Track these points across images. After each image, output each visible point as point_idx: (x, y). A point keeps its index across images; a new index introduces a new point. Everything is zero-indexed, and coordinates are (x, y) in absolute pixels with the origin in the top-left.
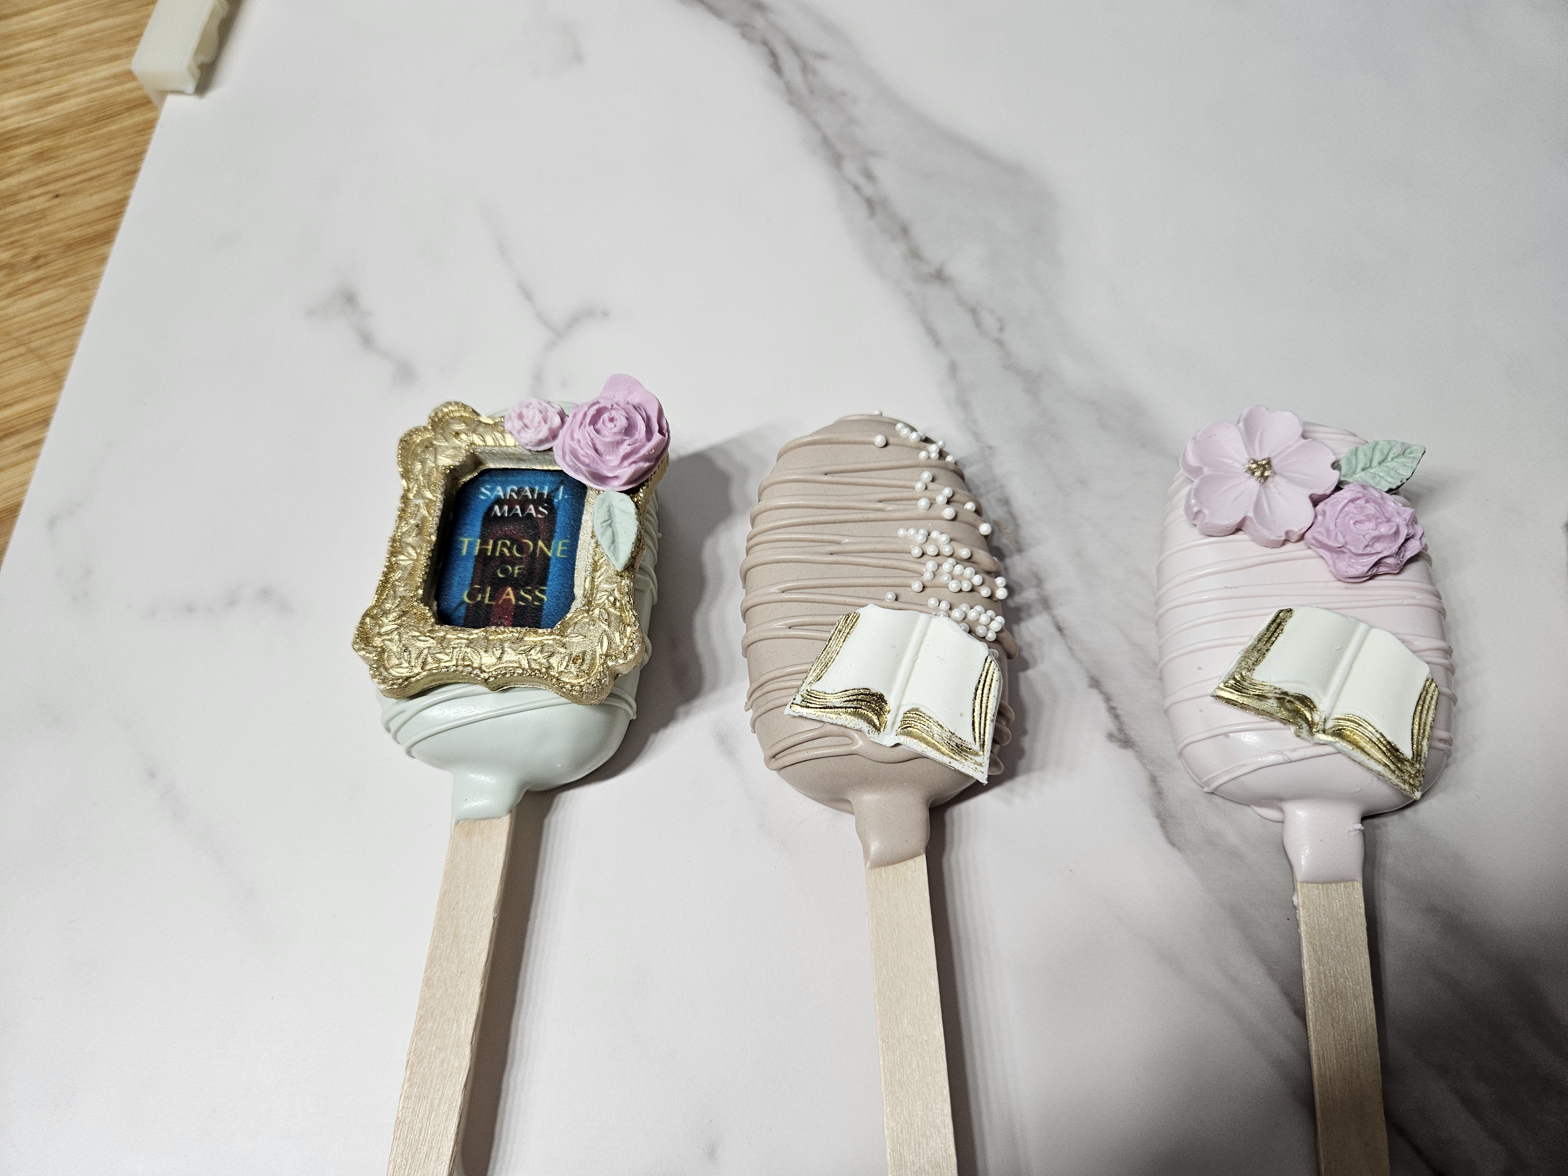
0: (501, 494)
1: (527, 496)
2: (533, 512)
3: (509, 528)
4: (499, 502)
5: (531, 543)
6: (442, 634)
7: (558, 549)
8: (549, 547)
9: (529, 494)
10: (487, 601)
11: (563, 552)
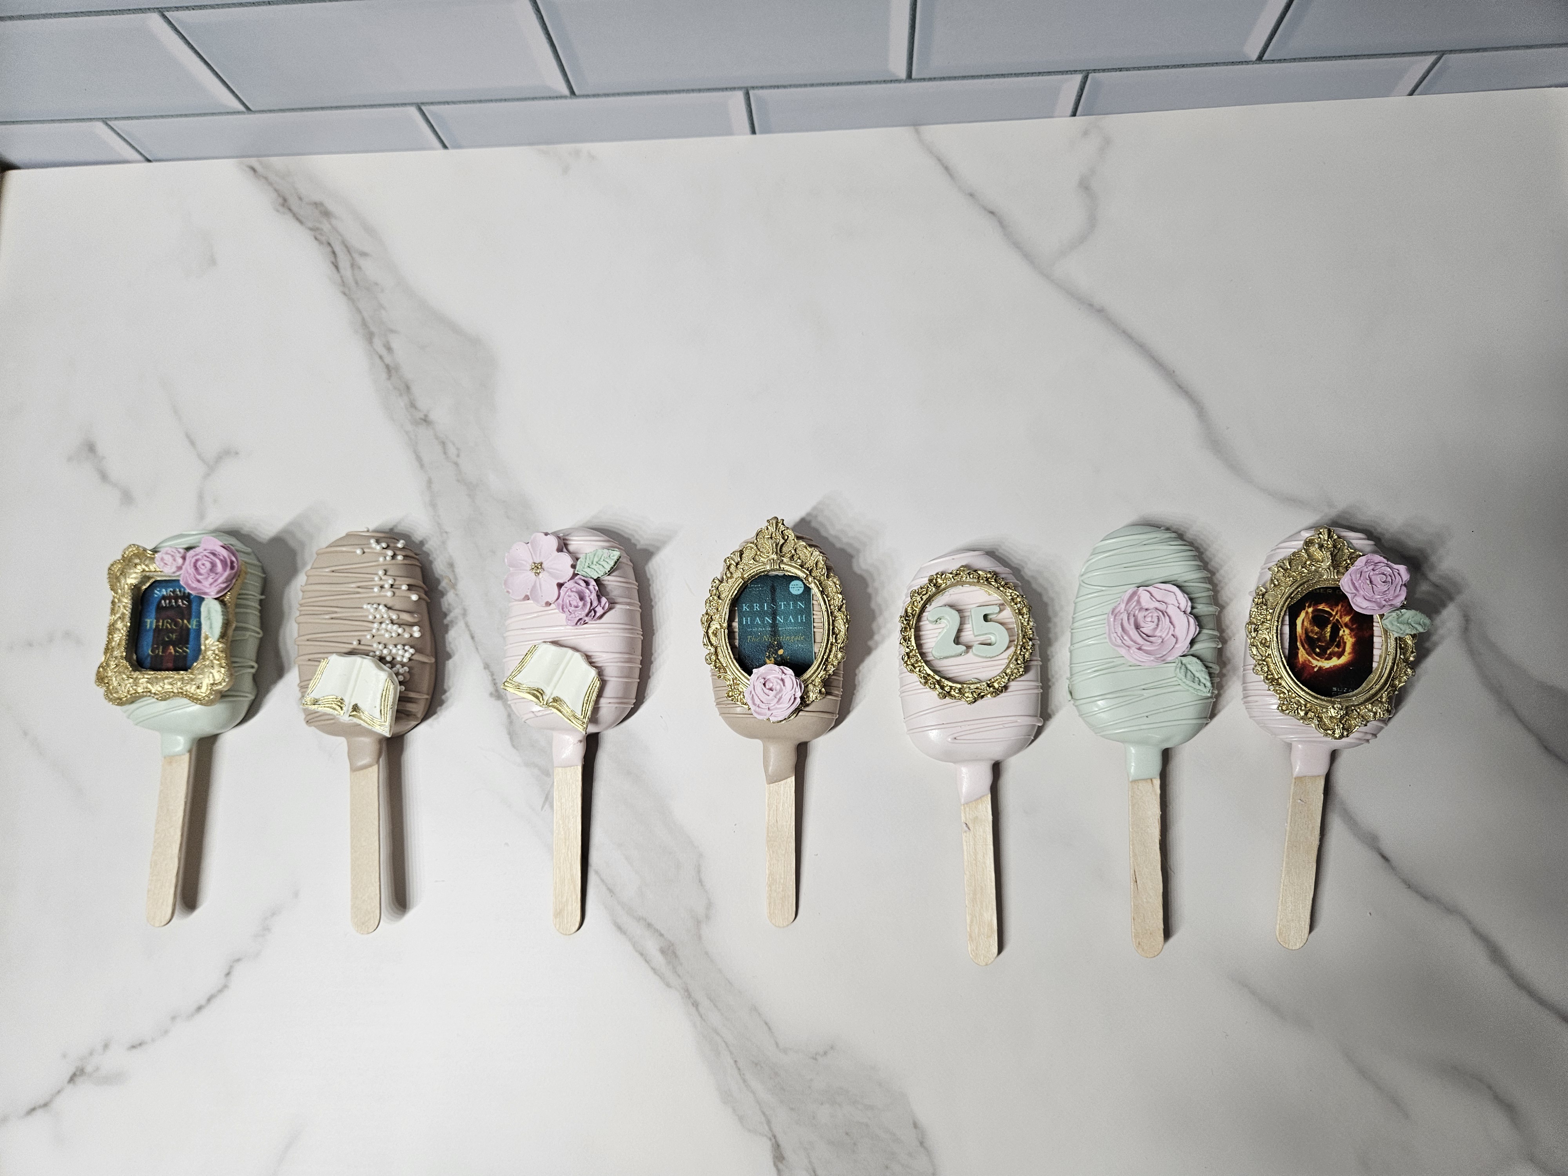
0: (165, 593)
1: (177, 594)
2: (181, 604)
3: (170, 613)
4: (164, 598)
5: (180, 621)
6: (135, 676)
7: (194, 622)
8: (189, 622)
9: (178, 593)
10: (161, 654)
11: (196, 626)
